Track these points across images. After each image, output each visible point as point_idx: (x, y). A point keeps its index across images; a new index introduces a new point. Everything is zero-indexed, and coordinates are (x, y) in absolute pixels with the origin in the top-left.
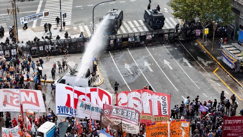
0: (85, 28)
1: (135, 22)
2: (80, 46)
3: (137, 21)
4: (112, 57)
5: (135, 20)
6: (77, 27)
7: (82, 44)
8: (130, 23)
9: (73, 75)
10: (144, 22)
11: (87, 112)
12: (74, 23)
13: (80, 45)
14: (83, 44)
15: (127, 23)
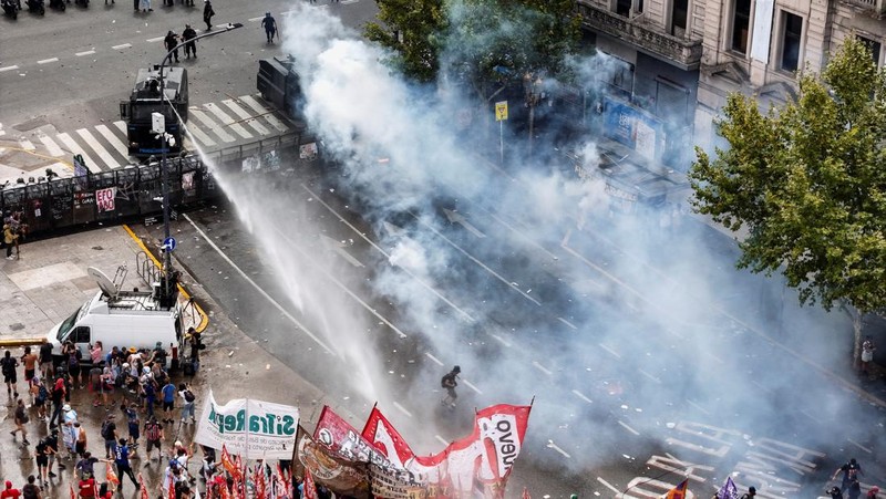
0: (64, 141)
1: (230, 103)
2: (81, 204)
3: (234, 100)
4: (202, 233)
5: (228, 97)
6: (34, 143)
7: (86, 198)
8: (214, 108)
9: (116, 307)
10: (259, 100)
11: (228, 439)
12: (14, 128)
13: (80, 201)
14: (90, 198)
15: (206, 111)
